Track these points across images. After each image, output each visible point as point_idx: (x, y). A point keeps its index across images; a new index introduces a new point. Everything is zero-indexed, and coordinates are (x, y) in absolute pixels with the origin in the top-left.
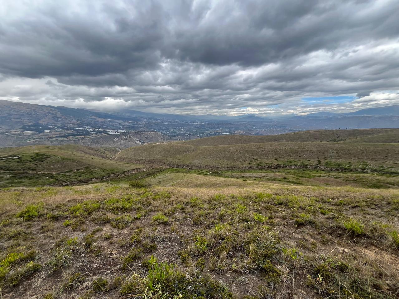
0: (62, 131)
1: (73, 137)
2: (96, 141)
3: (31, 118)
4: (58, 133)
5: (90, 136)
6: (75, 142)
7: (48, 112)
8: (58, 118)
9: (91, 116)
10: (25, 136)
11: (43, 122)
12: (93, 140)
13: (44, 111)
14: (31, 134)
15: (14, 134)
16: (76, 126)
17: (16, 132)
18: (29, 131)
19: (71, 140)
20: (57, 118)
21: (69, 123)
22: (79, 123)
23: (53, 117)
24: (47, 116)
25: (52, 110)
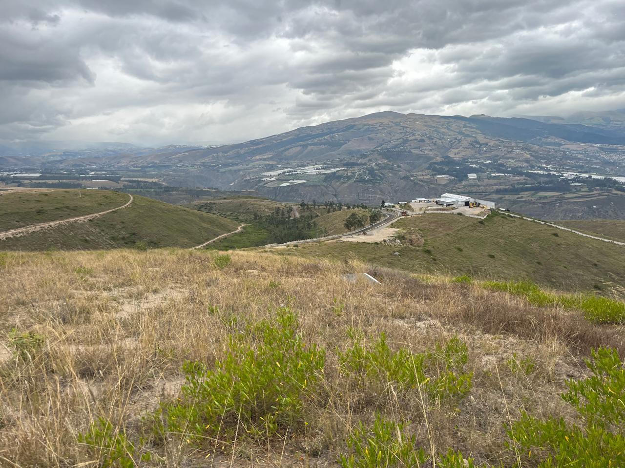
0: (502, 177)
1: (533, 194)
2: (597, 209)
3: (434, 147)
4: (495, 181)
5: (574, 193)
6: (542, 207)
7: (458, 131)
8: (481, 145)
9: (547, 138)
10: (439, 185)
11: (455, 154)
12: (590, 208)
13: (452, 130)
14: (448, 182)
15: (422, 181)
16: (524, 164)
17: (425, 177)
18: (443, 176)
19: (534, 203)
20: (478, 146)
21: (508, 156)
22: (529, 156)
23: (472, 144)
24: (460, 141)
25: (465, 126)
